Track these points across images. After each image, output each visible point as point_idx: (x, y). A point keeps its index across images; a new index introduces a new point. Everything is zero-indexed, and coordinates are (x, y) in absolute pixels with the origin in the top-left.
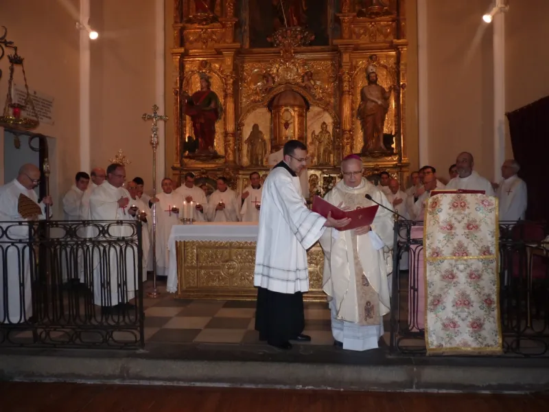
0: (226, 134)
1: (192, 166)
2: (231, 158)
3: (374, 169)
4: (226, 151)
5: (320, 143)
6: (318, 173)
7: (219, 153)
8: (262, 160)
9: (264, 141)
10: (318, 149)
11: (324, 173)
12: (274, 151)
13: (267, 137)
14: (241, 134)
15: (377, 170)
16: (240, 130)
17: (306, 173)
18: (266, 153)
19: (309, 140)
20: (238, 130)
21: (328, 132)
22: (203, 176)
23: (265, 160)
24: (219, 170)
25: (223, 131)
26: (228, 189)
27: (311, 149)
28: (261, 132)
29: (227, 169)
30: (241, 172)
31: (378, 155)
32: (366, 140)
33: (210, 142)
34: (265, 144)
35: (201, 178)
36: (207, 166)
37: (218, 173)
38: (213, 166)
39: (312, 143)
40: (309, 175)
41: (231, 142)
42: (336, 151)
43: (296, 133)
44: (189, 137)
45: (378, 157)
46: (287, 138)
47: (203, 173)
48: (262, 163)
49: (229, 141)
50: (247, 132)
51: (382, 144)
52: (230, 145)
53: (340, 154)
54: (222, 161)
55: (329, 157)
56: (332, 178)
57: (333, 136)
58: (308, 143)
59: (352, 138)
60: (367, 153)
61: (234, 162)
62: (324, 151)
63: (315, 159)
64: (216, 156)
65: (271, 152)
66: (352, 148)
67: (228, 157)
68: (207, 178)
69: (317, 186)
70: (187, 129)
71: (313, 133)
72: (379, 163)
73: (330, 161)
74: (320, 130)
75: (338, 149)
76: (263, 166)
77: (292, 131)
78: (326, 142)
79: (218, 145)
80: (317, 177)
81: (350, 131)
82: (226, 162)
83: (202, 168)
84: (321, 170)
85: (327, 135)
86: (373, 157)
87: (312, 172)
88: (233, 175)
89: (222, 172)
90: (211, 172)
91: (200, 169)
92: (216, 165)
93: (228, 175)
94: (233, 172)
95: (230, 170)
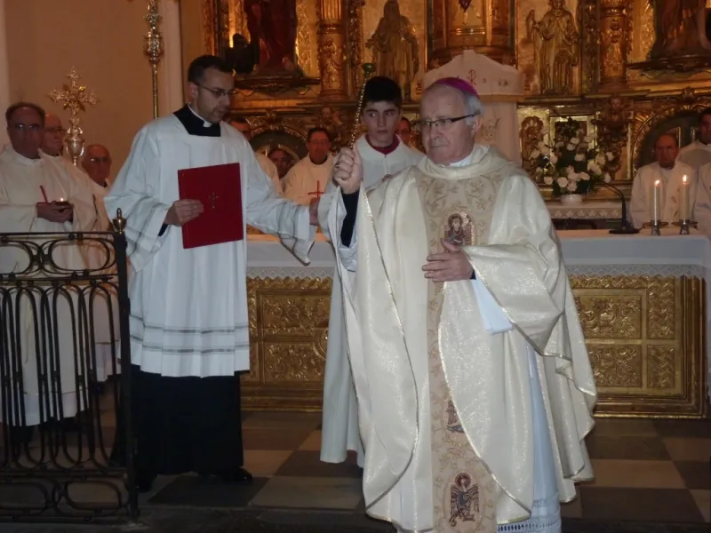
0: (322, 27)
1: (245, 105)
2: (335, 83)
3: (679, 100)
4: (323, 67)
5: (546, 39)
6: (542, 114)
7: (307, 74)
8: (408, 86)
9: (411, 40)
10: (543, 57)
11: (555, 113)
12: (435, 63)
13: (418, 30)
14: (357, 25)
15: (689, 101)
16: (355, 15)
17: (514, 116)
18: (416, 71)
19: (521, 35)
20: (351, 16)
21: (567, 13)
22: (271, 127)
23: (414, 86)
24: (308, 112)
25: (314, 19)
27: (525, 55)
28: (405, 20)
29: (327, 110)
31: (692, 65)
32: (661, 30)
33: (285, 46)
34: (415, 48)
35: (268, 132)
36: (279, 103)
37: (307, 119)
38: (293, 103)
39: (526, 42)
40: (521, 120)
41: (335, 46)
42: (587, 58)
43: (489, 19)
44: (235, 37)
45: (691, 70)
46: (466, 30)
47: (271, 121)
48: (408, 93)
49: (330, 44)
50: (371, 20)
51: (702, 36)
52: (330, 52)
53: (595, 68)
54: (316, 90)
55: (569, 74)
56: (578, 125)
57: (580, 22)
58: (518, 42)
59: (626, 25)
60: (664, 60)
61: (343, 92)
62: (557, 59)
63: (536, 80)
64: (299, 81)
65: (430, 67)
66: (625, 49)
67: (329, 80)
68: (281, 133)
69: (540, 145)
70: (232, 17)
71: (531, 15)
72: (693, 85)
73: (571, 83)
74: (547, 8)
75: (593, 54)
76: (410, 101)
77: (478, 14)
78: (562, 37)
79: (304, 51)
80: (540, 124)
81: (620, 8)
82: (323, 93)
83: (269, 109)
84: (550, 105)
85: (564, 19)
86: (679, 70)
87: (528, 112)
89: (314, 118)
90: (290, 119)
91: (264, 111)
92: (301, 102)
93: (329, 123)
94: (340, 117)
95: (332, 112)
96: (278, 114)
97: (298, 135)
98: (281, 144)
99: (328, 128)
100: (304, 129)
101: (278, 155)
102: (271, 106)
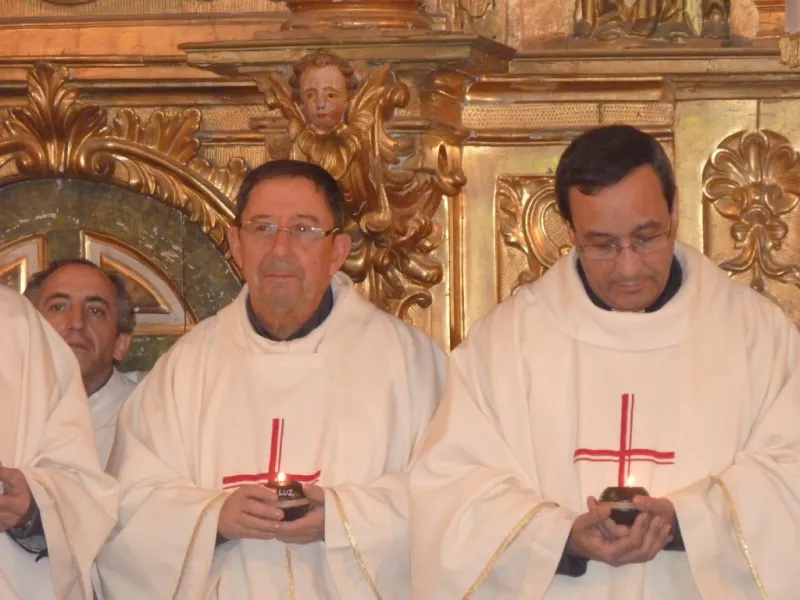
22: (53, 155)
26: (350, 301)
30: (475, 112)
35: (36, 175)
37: (222, 117)
47: (51, 127)
68: (97, 180)
76: (727, 41)
83: (42, 69)
88: (385, 141)
89: (258, 111)
90: (144, 115)
91: (21, 75)
92: (198, 34)
93: (334, 141)
94: (386, 113)
95: (352, 88)
96: (88, 90)
97: (182, 194)
98: (96, 235)
99: (329, 162)
100: (212, 166)
101: (75, 285)
102: (53, 51)
